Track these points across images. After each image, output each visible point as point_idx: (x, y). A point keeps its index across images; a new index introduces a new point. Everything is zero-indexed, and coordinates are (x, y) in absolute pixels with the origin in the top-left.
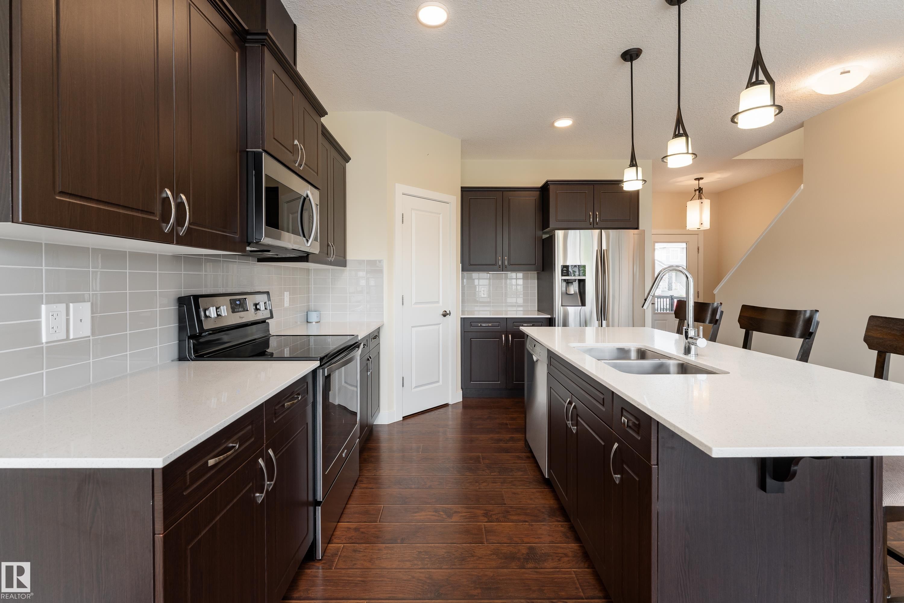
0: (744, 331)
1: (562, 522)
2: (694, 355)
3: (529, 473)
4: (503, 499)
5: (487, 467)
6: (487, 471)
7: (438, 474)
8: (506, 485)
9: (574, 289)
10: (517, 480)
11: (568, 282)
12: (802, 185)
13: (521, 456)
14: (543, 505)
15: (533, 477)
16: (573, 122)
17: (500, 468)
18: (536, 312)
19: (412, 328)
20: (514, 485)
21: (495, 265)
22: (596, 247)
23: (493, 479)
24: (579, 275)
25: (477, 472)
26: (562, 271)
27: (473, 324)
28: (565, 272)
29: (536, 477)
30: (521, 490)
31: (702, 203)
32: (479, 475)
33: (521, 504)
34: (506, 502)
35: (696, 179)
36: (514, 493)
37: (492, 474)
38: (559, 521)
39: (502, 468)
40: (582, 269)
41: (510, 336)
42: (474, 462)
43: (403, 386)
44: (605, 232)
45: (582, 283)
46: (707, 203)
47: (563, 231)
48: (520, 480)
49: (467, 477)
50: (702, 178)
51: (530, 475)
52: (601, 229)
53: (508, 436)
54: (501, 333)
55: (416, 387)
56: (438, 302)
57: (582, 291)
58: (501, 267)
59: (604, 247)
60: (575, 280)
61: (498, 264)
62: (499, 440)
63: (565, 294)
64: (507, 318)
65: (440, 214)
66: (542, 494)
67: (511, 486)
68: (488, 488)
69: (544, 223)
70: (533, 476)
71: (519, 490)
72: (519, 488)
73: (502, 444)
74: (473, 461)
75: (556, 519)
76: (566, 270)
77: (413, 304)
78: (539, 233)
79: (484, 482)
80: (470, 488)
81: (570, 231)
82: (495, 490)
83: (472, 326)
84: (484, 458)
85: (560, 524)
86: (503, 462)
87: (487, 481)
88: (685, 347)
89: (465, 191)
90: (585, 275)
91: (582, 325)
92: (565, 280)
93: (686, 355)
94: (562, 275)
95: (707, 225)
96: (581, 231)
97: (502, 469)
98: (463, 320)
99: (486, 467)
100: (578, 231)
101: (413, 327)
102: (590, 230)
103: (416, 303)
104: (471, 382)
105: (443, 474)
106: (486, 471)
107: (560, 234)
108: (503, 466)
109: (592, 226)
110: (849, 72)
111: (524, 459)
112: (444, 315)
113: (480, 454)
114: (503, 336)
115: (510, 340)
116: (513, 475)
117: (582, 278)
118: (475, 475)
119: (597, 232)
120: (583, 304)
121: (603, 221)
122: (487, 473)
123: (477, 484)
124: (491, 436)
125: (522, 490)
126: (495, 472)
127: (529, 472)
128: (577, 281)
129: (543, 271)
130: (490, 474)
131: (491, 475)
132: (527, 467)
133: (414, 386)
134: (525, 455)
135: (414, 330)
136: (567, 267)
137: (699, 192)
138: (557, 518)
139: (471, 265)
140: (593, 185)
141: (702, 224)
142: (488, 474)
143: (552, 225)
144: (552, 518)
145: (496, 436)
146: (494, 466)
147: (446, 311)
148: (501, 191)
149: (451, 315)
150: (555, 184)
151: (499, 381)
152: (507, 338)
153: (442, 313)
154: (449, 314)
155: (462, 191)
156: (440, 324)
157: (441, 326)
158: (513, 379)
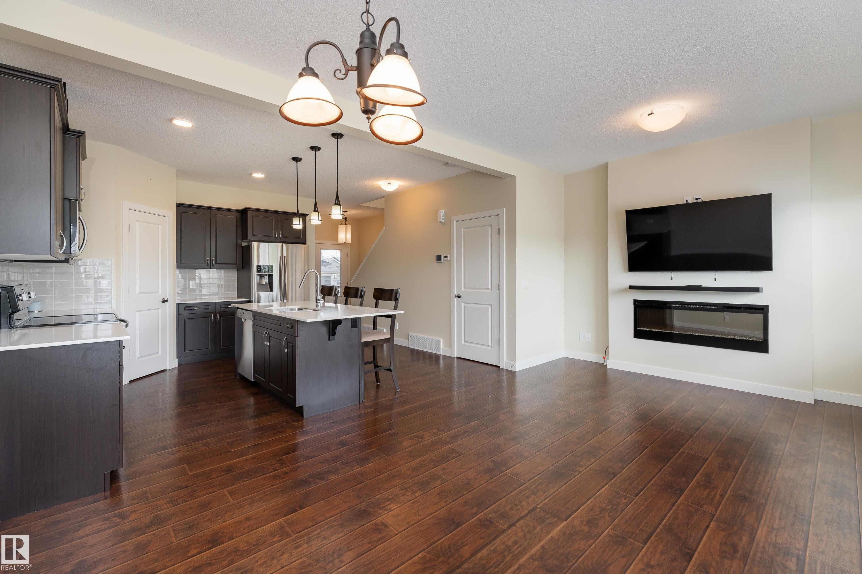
0: (345, 297)
9: (265, 280)
11: (261, 277)
12: (384, 227)
16: (264, 176)
18: (237, 298)
21: (203, 264)
22: (279, 255)
24: (268, 272)
26: (257, 269)
27: (187, 308)
28: (259, 269)
31: (347, 227)
40: (270, 268)
41: (218, 315)
43: (129, 357)
44: (286, 245)
45: (270, 278)
46: (349, 227)
47: (257, 243)
50: (347, 212)
52: (283, 242)
54: (212, 313)
55: (140, 358)
56: (158, 292)
57: (270, 281)
58: (209, 265)
59: (285, 254)
60: (266, 275)
61: (206, 263)
63: (259, 284)
64: (215, 302)
65: (159, 225)
69: (244, 235)
76: (259, 268)
77: (137, 294)
78: (239, 241)
81: (261, 243)
83: (186, 310)
89: (179, 206)
90: (272, 272)
91: (270, 302)
92: (259, 275)
94: (257, 272)
95: (349, 241)
96: (270, 244)
98: (178, 305)
100: (267, 244)
101: (137, 311)
102: (276, 244)
103: (140, 293)
104: (186, 352)
107: (255, 245)
109: (277, 240)
112: (163, 302)
114: (213, 315)
115: (218, 318)
117: (271, 273)
119: (280, 244)
120: (271, 290)
121: (284, 237)
128: (267, 275)
129: (242, 268)
133: (138, 356)
135: (138, 314)
136: (260, 266)
137: (345, 220)
139: (182, 263)
140: (278, 214)
141: (346, 239)
143: (250, 237)
147: (164, 299)
148: (209, 209)
149: (169, 301)
150: (252, 210)
151: (209, 348)
152: (215, 317)
153: (161, 300)
154: (167, 301)
155: (177, 206)
156: (159, 309)
157: (160, 310)
158: (221, 346)
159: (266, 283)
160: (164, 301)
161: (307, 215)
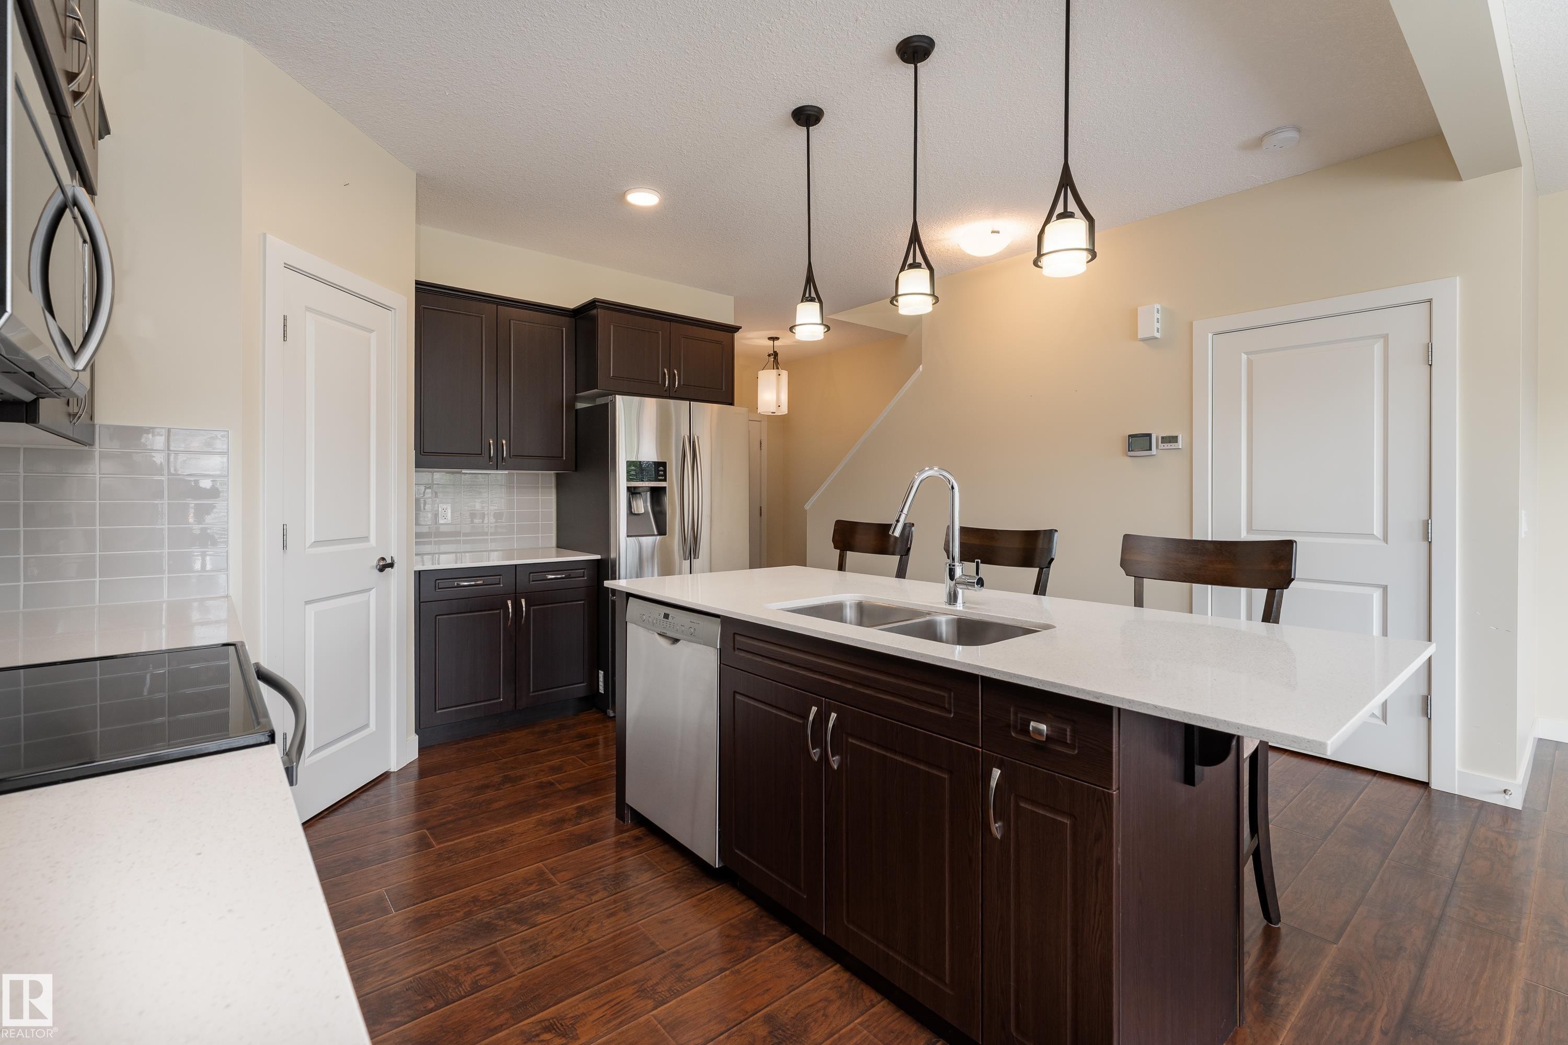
1: (780, 941)
2: (962, 605)
3: (663, 870)
4: (652, 943)
5: (575, 888)
6: (582, 896)
7: (475, 948)
8: (636, 910)
9: (644, 504)
10: (651, 892)
11: (637, 493)
12: (921, 366)
13: (624, 840)
14: (728, 923)
15: (674, 874)
16: (660, 200)
17: (600, 879)
18: (554, 550)
19: (307, 606)
20: (652, 905)
21: (480, 455)
22: (682, 431)
23: (603, 910)
24: (653, 480)
25: (560, 905)
26: (629, 471)
27: (442, 584)
28: (633, 473)
29: (679, 873)
30: (670, 910)
31: (779, 375)
32: (571, 912)
33: (692, 939)
34: (661, 947)
35: (770, 339)
36: (664, 922)
37: (594, 898)
38: (775, 942)
39: (605, 878)
40: (659, 469)
41: (523, 601)
42: (537, 888)
44: (697, 406)
45: (655, 495)
47: (626, 397)
48: (656, 890)
49: (546, 927)
50: (777, 339)
51: (666, 872)
53: (570, 808)
54: (506, 596)
55: (316, 751)
56: (366, 539)
58: (491, 461)
59: (695, 432)
61: (484, 456)
62: (560, 822)
63: (632, 515)
64: (516, 565)
65: (372, 331)
66: (711, 902)
67: (646, 909)
68: (607, 932)
70: (671, 873)
71: (667, 911)
72: (664, 907)
73: (570, 828)
74: (534, 885)
75: (766, 940)
76: (634, 469)
77: (307, 545)
78: (570, 397)
79: (590, 922)
80: (570, 949)
82: (623, 930)
83: (439, 588)
84: (554, 871)
85: (779, 947)
86: (598, 865)
87: (593, 918)
88: (950, 593)
89: (423, 289)
90: (664, 481)
92: (632, 488)
93: (951, 605)
94: (630, 480)
95: (784, 407)
97: (606, 880)
98: (420, 576)
99: (572, 889)
101: (307, 603)
103: (317, 543)
104: (438, 712)
105: (487, 942)
106: (576, 897)
108: (603, 873)
109: (666, 393)
110: (998, 232)
111: (634, 844)
112: (382, 569)
113: (540, 864)
114: (509, 603)
115: (524, 609)
116: (635, 884)
117: (660, 485)
118: (562, 915)
119: (682, 404)
120: (662, 531)
121: (686, 384)
122: (582, 900)
123: (579, 932)
124: (535, 817)
125: (672, 909)
126: (597, 892)
127: (659, 867)
128: (652, 490)
129: (575, 470)
130: (591, 900)
131: (593, 901)
132: (649, 859)
134: (629, 836)
135: (311, 610)
136: (635, 463)
137: (775, 358)
138: (766, 938)
139: (425, 453)
140: (671, 321)
141: (779, 406)
142: (585, 900)
143: (603, 383)
144: (760, 941)
145: (548, 815)
146: (587, 880)
147: (383, 559)
148: (493, 303)
149: (396, 565)
150: (608, 309)
151: (500, 698)
152: (517, 605)
153: (375, 563)
154: (391, 565)
155: (417, 290)
156: (370, 589)
157: (373, 592)
158: (530, 689)
159: (646, 512)
160: (385, 566)
161: (737, 329)
